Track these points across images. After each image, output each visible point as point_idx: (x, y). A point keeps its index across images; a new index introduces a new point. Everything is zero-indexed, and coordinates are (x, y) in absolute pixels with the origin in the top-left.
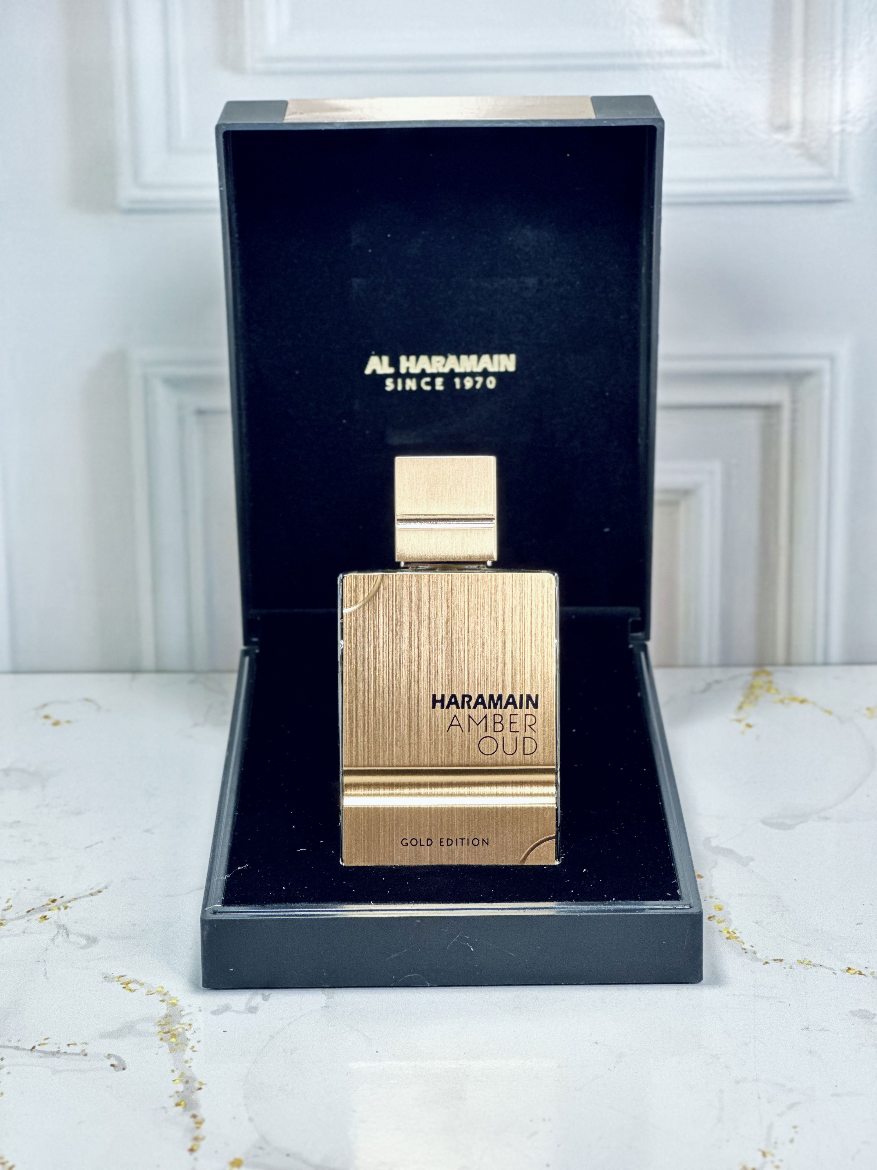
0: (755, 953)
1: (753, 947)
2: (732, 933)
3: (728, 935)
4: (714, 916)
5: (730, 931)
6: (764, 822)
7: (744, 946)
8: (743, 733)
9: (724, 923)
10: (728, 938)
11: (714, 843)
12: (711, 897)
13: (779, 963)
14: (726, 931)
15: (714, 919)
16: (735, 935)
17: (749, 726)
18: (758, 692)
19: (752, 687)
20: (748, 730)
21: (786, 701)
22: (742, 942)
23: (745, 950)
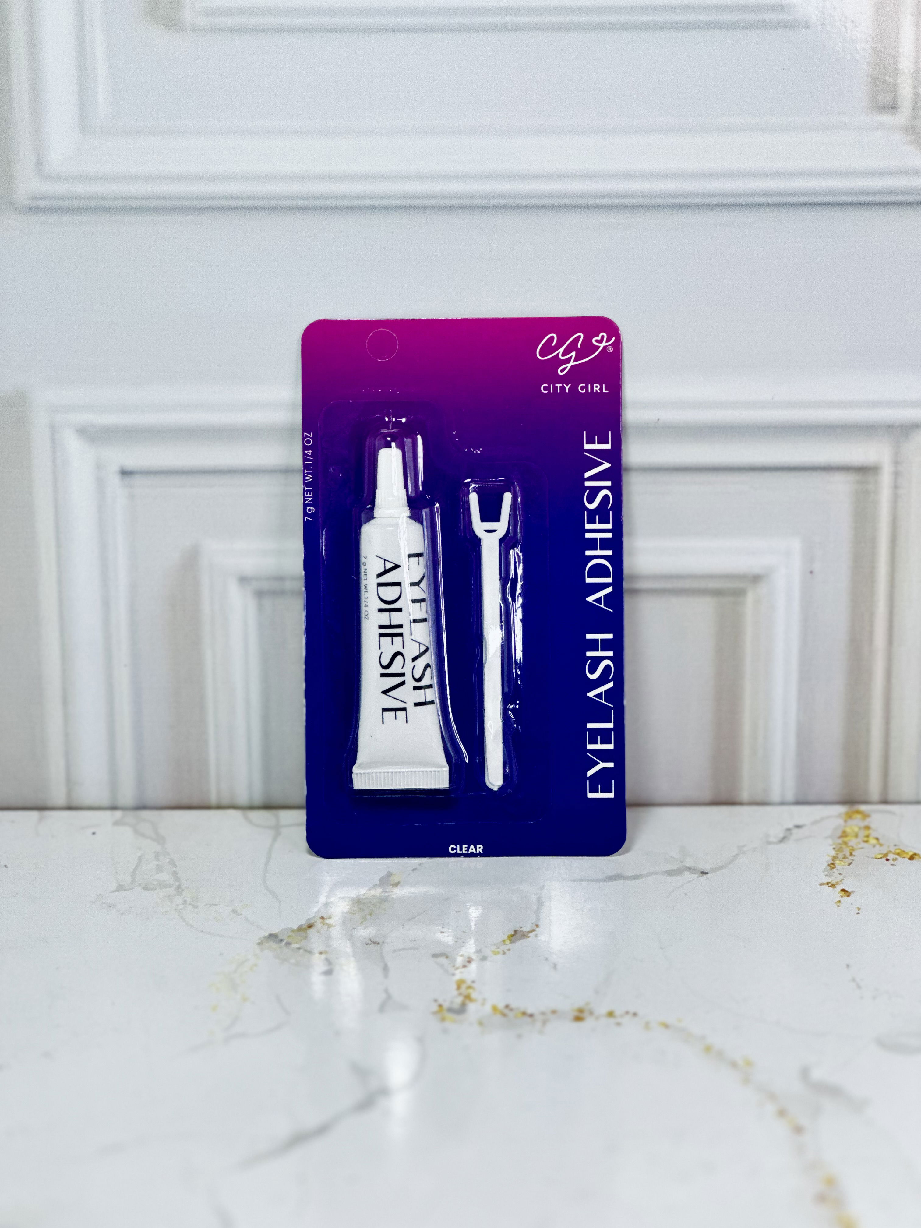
6: (881, 1044)
8: (838, 902)
11: (815, 1075)
12: (817, 1164)
17: (846, 893)
18: (853, 842)
19: (844, 834)
20: (845, 899)
21: (890, 857)
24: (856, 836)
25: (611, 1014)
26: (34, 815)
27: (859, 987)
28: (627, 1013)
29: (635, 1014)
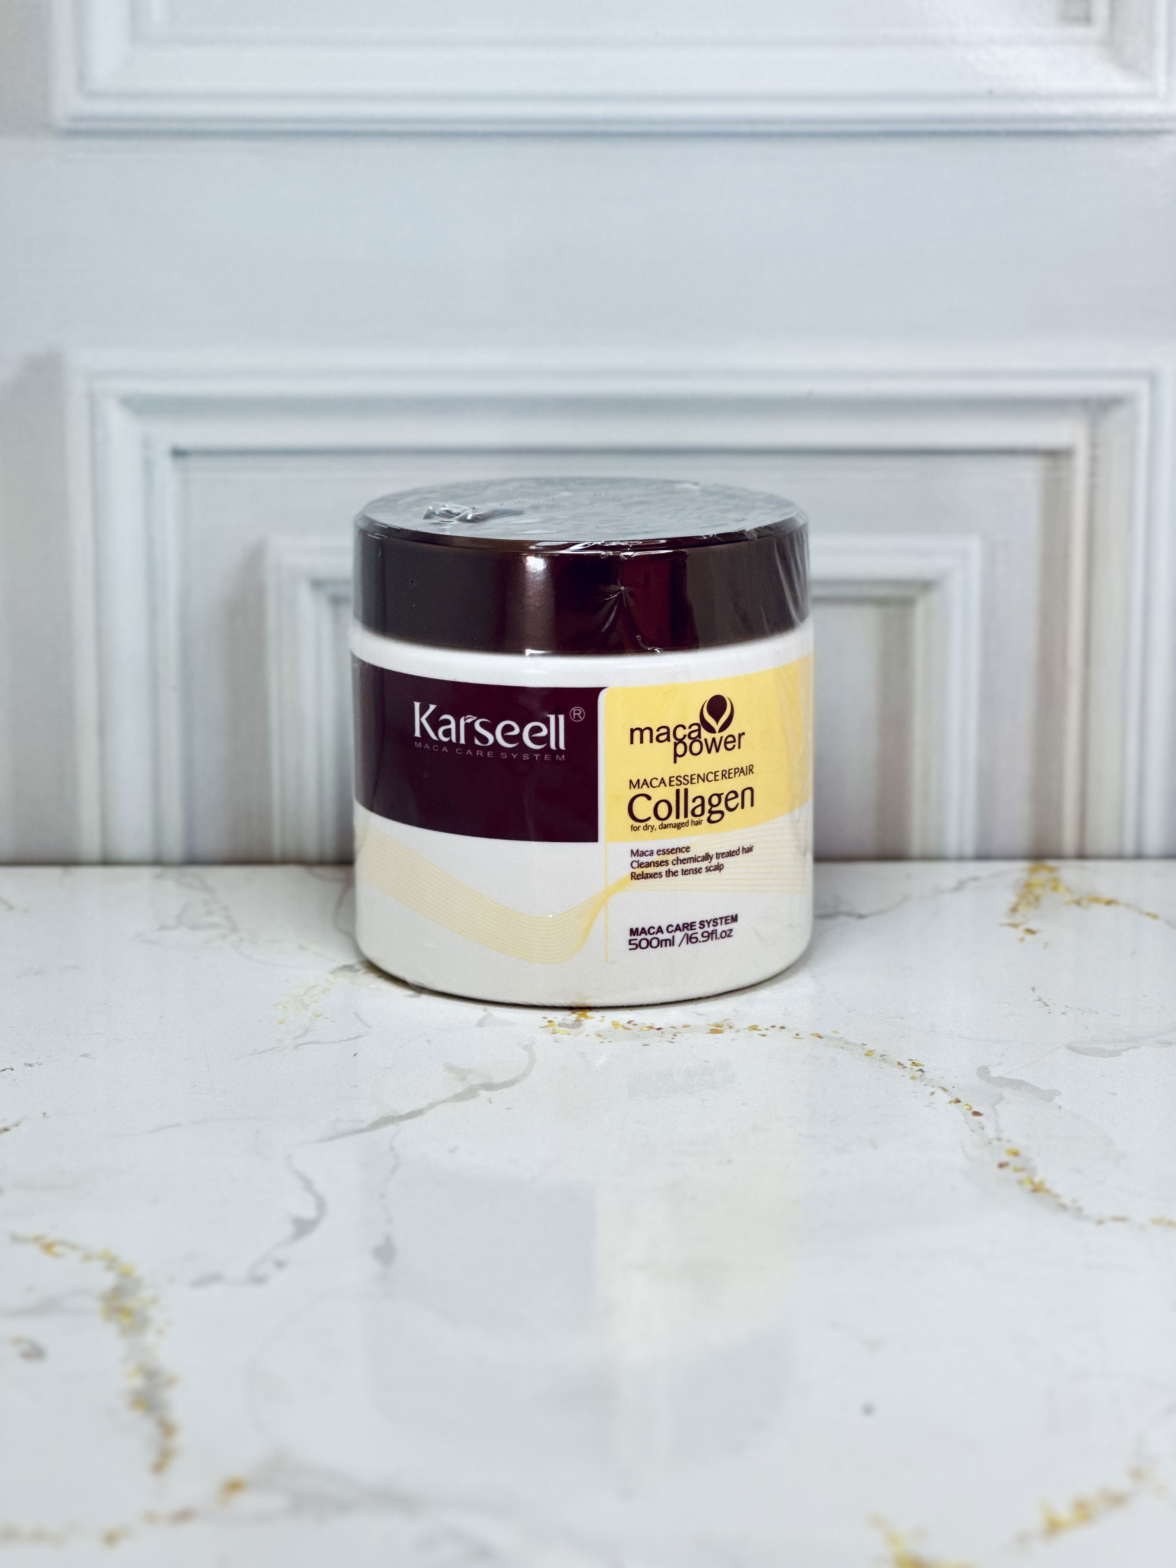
0: (1079, 1210)
1: (1074, 1201)
2: (1039, 1185)
3: (1033, 1187)
4: (1007, 1163)
5: (1036, 1181)
6: (1070, 1048)
7: (1061, 1201)
8: (1022, 940)
9: (1024, 1172)
10: (1034, 1191)
11: (995, 1073)
12: (999, 1139)
13: (1120, 1224)
14: (1029, 1182)
15: (1009, 1168)
16: (1045, 1187)
17: (1030, 932)
18: (1038, 891)
19: (1028, 885)
20: (1029, 937)
21: (1084, 903)
22: (1057, 1196)
23: (1063, 1207)
24: (1042, 886)
25: (754, 1028)
26: (56, 872)
27: (1046, 1005)
28: (773, 1027)
29: (783, 1028)
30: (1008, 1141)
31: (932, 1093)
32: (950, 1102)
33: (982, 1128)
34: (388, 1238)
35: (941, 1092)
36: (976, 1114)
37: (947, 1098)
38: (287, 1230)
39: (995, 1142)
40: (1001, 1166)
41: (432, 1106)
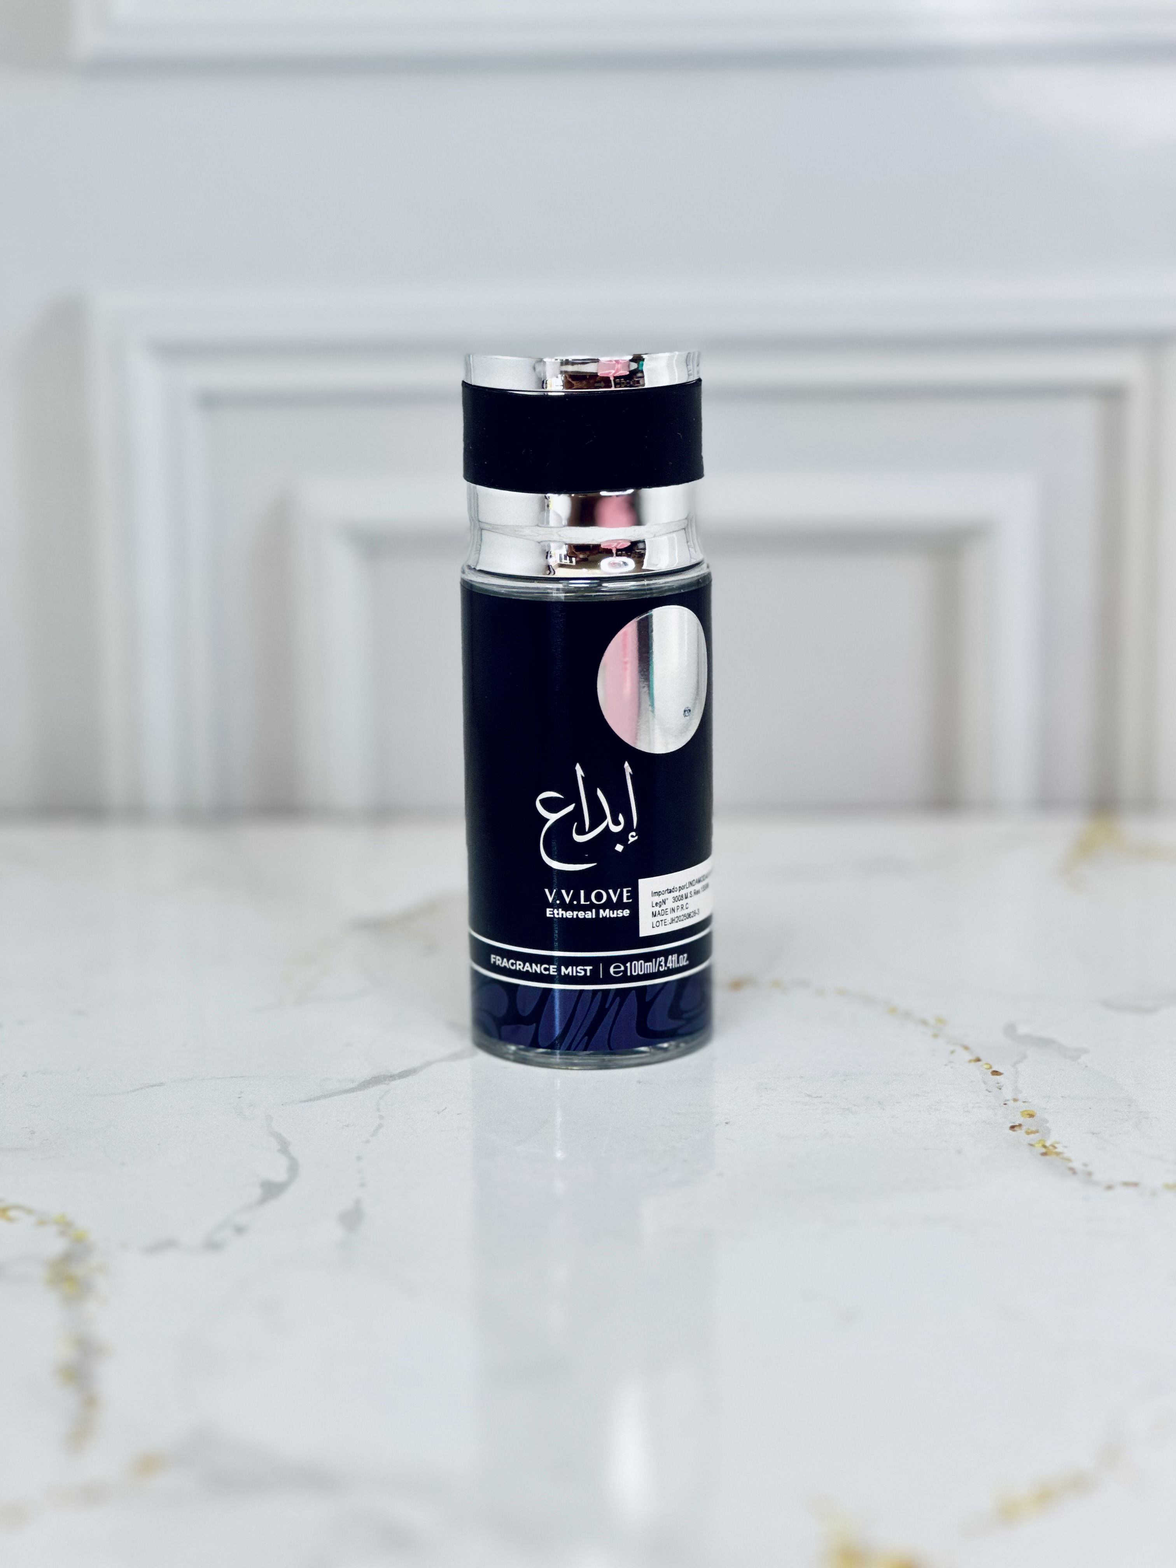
0: (1090, 1174)
1: (1085, 1165)
2: (1051, 1148)
3: (1044, 1150)
4: (1020, 1125)
5: (1048, 1144)
6: (1105, 1004)
7: (1071, 1165)
9: (1037, 1134)
10: (1044, 1154)
11: (1022, 1030)
13: (1131, 1191)
14: (1040, 1145)
15: (1021, 1130)
16: (1057, 1150)
21: (1140, 855)
22: (1069, 1160)
23: (1073, 1171)
25: (777, 983)
28: (797, 982)
29: (806, 983)
30: (1024, 1102)
31: (952, 1052)
32: (970, 1061)
33: (1000, 1089)
34: (358, 1202)
35: (960, 1051)
36: (995, 1073)
37: (968, 1056)
38: (257, 1192)
39: (1011, 1103)
40: (1012, 1127)
41: (428, 1064)
